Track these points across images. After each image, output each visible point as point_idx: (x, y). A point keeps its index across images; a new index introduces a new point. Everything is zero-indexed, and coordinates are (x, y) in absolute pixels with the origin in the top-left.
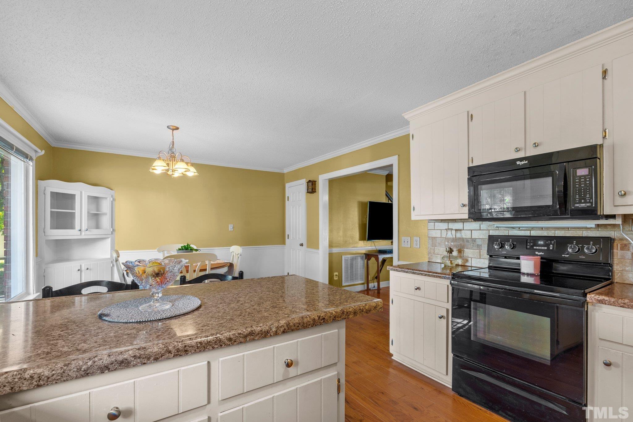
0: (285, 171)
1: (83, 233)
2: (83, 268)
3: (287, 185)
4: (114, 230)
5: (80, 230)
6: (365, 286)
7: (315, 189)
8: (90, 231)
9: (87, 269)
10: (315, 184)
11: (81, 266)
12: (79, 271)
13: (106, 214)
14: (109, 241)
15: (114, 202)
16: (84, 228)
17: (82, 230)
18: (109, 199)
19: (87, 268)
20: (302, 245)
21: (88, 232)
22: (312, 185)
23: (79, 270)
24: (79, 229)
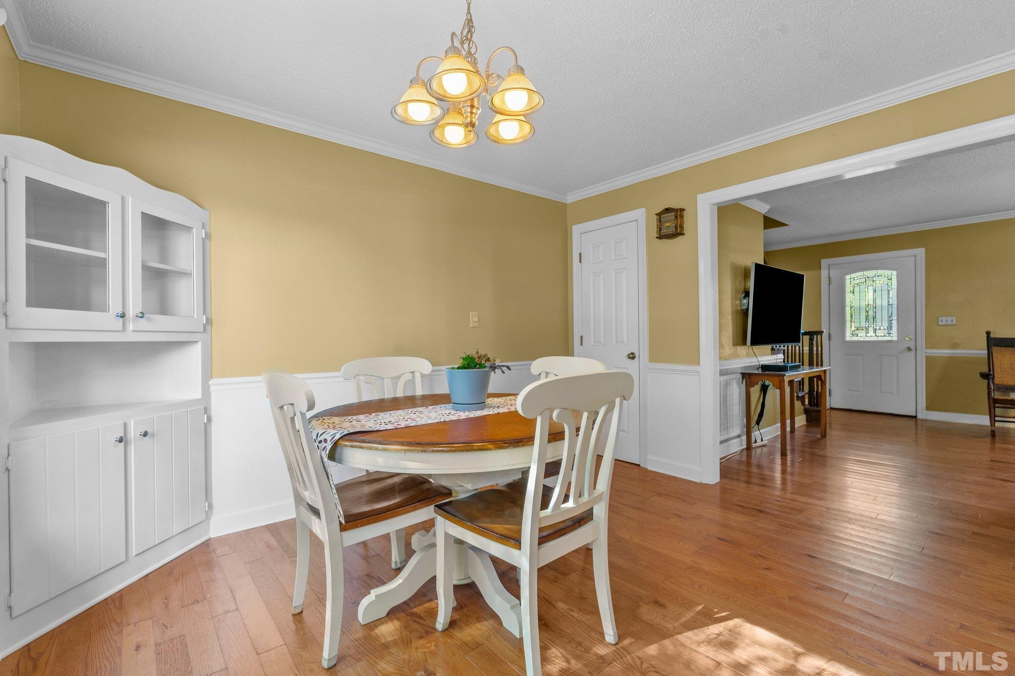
0: (570, 198)
1: (131, 327)
2: (133, 433)
3: (577, 230)
4: (209, 321)
5: (123, 316)
6: (742, 440)
7: (682, 227)
8: (149, 320)
9: (145, 434)
10: (682, 217)
11: (125, 425)
12: (122, 444)
13: (187, 274)
14: (196, 351)
15: (207, 242)
16: (131, 312)
17: (127, 316)
18: (197, 234)
19: (143, 431)
20: (632, 356)
21: (143, 324)
22: (676, 217)
23: (121, 440)
24: (120, 311)
